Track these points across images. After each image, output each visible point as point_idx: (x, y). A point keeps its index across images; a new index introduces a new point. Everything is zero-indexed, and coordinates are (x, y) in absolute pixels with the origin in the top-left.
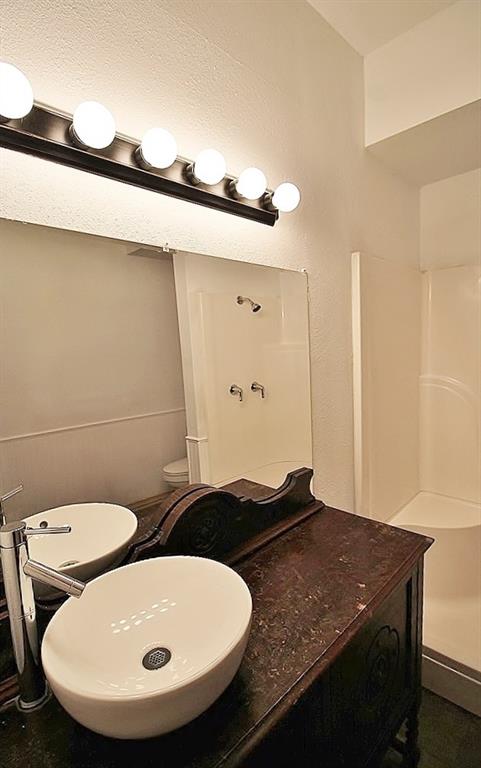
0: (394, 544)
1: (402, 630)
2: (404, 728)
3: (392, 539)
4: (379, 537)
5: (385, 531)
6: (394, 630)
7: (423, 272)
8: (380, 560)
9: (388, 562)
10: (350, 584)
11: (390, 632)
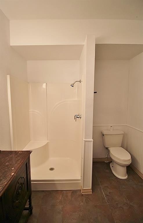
0: (22, 155)
1: (25, 177)
2: (28, 203)
3: (21, 154)
4: (18, 154)
5: (20, 152)
6: (23, 177)
7: (29, 83)
8: (18, 160)
9: (20, 160)
10: (9, 170)
11: (22, 178)
